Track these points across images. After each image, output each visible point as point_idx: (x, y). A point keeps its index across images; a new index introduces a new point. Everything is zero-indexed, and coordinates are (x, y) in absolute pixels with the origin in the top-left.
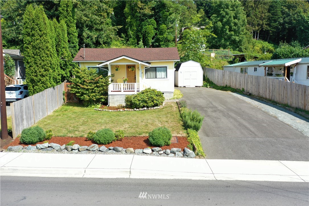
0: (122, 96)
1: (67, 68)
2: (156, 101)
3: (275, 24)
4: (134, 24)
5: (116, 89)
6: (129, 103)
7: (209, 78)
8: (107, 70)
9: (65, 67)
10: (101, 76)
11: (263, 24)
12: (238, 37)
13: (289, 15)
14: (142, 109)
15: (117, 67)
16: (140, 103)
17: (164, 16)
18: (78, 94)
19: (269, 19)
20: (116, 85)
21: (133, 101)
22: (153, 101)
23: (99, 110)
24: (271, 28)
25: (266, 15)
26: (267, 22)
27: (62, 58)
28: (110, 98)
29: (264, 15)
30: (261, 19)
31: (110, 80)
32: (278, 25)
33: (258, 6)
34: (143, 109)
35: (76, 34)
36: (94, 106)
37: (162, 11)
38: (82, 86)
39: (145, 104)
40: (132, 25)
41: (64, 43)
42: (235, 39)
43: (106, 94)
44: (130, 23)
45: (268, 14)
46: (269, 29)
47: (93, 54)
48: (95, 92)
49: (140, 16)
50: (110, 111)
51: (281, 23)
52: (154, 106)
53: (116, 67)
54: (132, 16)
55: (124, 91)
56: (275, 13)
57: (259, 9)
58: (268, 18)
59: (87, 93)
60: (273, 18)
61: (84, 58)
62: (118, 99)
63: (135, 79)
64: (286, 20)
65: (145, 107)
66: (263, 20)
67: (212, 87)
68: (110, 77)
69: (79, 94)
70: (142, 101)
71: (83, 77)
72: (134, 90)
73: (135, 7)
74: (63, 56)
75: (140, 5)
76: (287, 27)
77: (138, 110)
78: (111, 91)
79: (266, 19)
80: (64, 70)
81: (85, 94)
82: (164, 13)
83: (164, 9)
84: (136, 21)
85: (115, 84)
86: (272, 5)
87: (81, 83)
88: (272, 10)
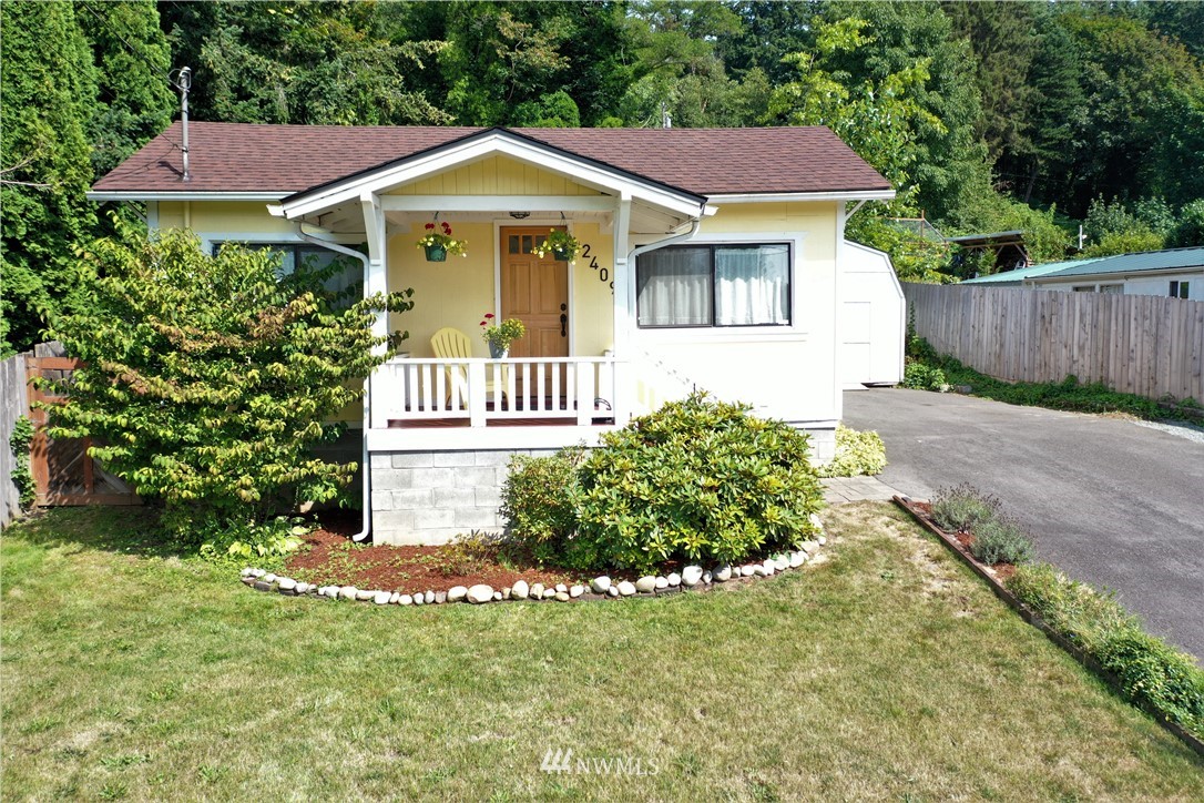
0: (480, 459)
1: (58, 255)
2: (781, 503)
3: (1059, 133)
4: (481, 112)
5: (428, 404)
6: (542, 529)
7: (930, 341)
8: (358, 255)
9: (44, 243)
10: (309, 296)
11: (1009, 129)
12: (942, 171)
13: (1114, 94)
14: (662, 582)
15: (439, 230)
16: (649, 530)
17: (614, 79)
18: (107, 453)
19: (1034, 112)
20: (427, 372)
21: (580, 512)
22: (754, 511)
23: (283, 591)
24: (1043, 148)
25: (1019, 94)
26: (1024, 121)
27: (20, 175)
28: (379, 472)
29: (1013, 95)
30: (1000, 111)
31: (380, 327)
32: (1071, 135)
33: (989, 59)
34: (674, 579)
35: (161, 54)
36: (246, 550)
37: (604, 59)
38: (143, 384)
39: (693, 541)
40: (475, 118)
41: (44, 69)
42: (933, 177)
43: (346, 443)
44: (465, 106)
45: (1030, 90)
46: (1034, 150)
47: (256, 154)
48: (251, 434)
49: (511, 78)
50: (382, 597)
51: (1080, 128)
52: (756, 556)
53: (429, 226)
54: (474, 78)
55: (491, 423)
56: (1057, 86)
57: (991, 70)
58: (1026, 105)
59: (187, 437)
60: (1050, 107)
61: (181, 174)
62: (445, 485)
63: (564, 332)
64: (1104, 113)
65: (694, 562)
66: (1008, 113)
67: (969, 389)
68: (380, 307)
69: (120, 451)
70: (662, 508)
71: (153, 307)
72: (569, 413)
73: (486, 35)
74: (23, 163)
75: (509, 26)
76: (1107, 142)
77: (627, 587)
78: (391, 423)
79: (1020, 109)
80: (37, 264)
81: (168, 448)
82: (610, 68)
83: (613, 52)
84: (489, 98)
85: (420, 367)
86: (1043, 55)
87: (134, 360)
88: (1042, 76)
